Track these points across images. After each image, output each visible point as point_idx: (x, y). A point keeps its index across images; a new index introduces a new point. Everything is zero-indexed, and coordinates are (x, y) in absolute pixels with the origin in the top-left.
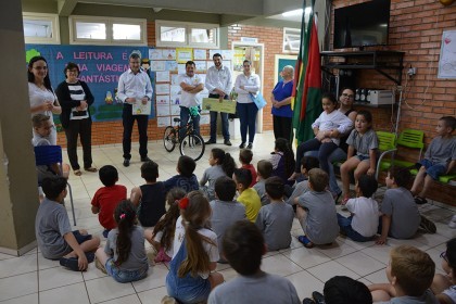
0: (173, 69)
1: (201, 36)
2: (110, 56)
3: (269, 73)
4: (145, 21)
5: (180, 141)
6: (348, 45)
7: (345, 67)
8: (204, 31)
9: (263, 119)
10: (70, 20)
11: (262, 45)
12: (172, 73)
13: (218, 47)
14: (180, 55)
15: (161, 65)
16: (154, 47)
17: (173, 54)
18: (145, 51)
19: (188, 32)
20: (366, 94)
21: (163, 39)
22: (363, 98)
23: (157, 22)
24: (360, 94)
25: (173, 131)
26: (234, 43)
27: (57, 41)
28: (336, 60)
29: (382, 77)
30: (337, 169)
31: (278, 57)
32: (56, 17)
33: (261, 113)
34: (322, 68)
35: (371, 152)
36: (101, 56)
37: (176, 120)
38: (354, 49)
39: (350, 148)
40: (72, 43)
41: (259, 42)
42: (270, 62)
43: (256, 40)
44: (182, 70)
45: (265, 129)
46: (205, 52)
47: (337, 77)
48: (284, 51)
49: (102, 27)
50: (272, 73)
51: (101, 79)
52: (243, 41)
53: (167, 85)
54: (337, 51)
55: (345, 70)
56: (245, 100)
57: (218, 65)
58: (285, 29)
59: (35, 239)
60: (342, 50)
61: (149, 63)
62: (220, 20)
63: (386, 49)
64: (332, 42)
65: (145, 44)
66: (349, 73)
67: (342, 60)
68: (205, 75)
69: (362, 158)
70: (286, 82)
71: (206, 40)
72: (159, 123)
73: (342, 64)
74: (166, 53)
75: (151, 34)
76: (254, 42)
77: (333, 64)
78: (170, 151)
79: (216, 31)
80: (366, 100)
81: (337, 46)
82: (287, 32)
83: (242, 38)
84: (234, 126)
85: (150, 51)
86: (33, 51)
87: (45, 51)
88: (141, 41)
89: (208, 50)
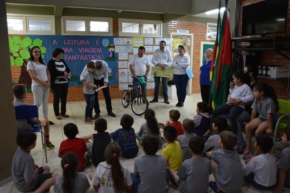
0: (130, 51)
1: (151, 29)
2: (88, 42)
3: (196, 54)
4: (111, 19)
5: (132, 100)
6: (253, 33)
7: (250, 49)
8: (152, 26)
9: (193, 85)
10: (62, 19)
11: (192, 35)
12: (129, 54)
13: (162, 36)
14: (135, 42)
15: (122, 48)
16: (117, 36)
17: (130, 41)
18: (111, 39)
19: (141, 27)
20: (267, 70)
21: (123, 31)
22: (264, 72)
23: (119, 19)
24: (262, 69)
25: (128, 94)
26: (172, 34)
27: (53, 33)
28: (243, 44)
29: (280, 56)
30: (243, 127)
31: (203, 43)
32: (53, 18)
33: (190, 82)
34: (233, 50)
35: (269, 116)
36: (82, 42)
37: (129, 86)
38: (258, 36)
39: (253, 111)
40: (63, 34)
41: (190, 32)
42: (197, 46)
43: (188, 31)
44: (136, 51)
45: (193, 92)
46: (152, 40)
47: (244, 57)
48: (207, 39)
50: (199, 54)
51: (82, 58)
52: (179, 32)
53: (126, 62)
54: (244, 37)
55: (250, 52)
56: (178, 72)
57: (162, 48)
58: (208, 24)
59: (11, 175)
60: (248, 37)
61: (114, 47)
62: (162, 18)
63: (283, 35)
64: (240, 31)
65: (112, 35)
66: (254, 54)
67: (248, 44)
68: (152, 56)
69: (263, 120)
70: (208, 60)
71: (153, 32)
72: (120, 87)
73: (248, 47)
74: (126, 40)
75: (115, 28)
76: (187, 33)
77: (241, 47)
78: (126, 107)
79: (160, 26)
80: (266, 74)
81: (244, 34)
82: (209, 26)
83: (178, 30)
84: (171, 90)
85: (115, 39)
86: (38, 39)
87: (46, 39)
88: (109, 32)
89: (154, 38)
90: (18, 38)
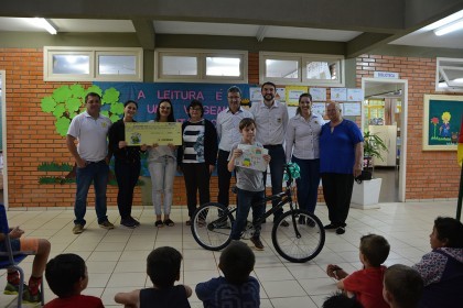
2: (200, 95)
3: (416, 119)
4: (246, 53)
8: (324, 67)
10: (156, 54)
11: (405, 81)
13: (343, 84)
14: (291, 94)
16: (256, 84)
17: (282, 93)
18: (245, 89)
19: (302, 66)
21: (269, 75)
23: (261, 54)
26: (364, 79)
27: (139, 78)
31: (428, 98)
32: (140, 51)
36: (190, 95)
40: (156, 80)
41: (400, 77)
42: (416, 104)
43: (397, 75)
45: (409, 196)
46: (324, 92)
48: (437, 89)
49: (193, 61)
50: (420, 119)
52: (378, 77)
58: (439, 59)
61: (249, 105)
62: (345, 50)
65: (246, 81)
71: (328, 77)
75: (253, 69)
76: (394, 78)
79: (340, 66)
82: (442, 64)
83: (376, 73)
84: (362, 190)
85: (252, 90)
86: (113, 89)
87: (125, 89)
88: (241, 77)
89: (329, 89)
90: (79, 87)
